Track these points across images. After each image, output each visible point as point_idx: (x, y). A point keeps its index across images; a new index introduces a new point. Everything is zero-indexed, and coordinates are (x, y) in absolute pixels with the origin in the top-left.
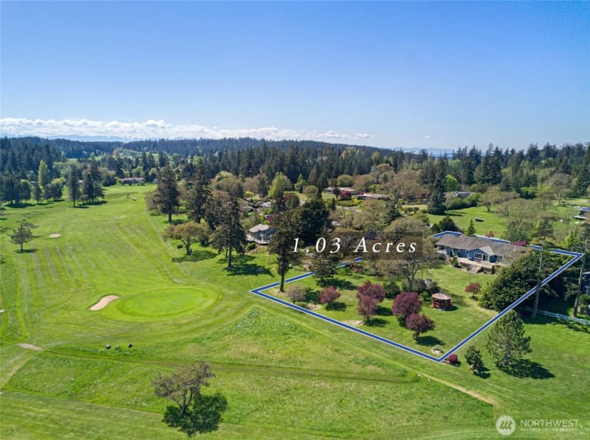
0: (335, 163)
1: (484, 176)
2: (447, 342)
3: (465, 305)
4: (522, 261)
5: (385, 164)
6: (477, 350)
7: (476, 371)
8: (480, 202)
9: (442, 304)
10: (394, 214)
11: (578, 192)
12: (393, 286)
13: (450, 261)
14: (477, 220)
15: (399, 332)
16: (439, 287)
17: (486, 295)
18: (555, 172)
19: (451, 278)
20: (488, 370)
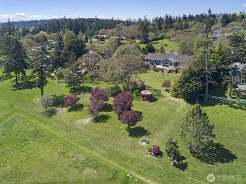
0: (98, 25)
1: (166, 26)
2: (151, 131)
3: (162, 96)
4: (194, 64)
5: (121, 24)
6: (174, 141)
7: (175, 161)
8: (165, 36)
9: (148, 97)
10: (120, 43)
11: (207, 30)
12: (117, 88)
13: (152, 67)
14: (165, 45)
15: (117, 125)
16: (146, 86)
17: (174, 88)
18: (196, 22)
19: (153, 78)
20: (185, 159)
